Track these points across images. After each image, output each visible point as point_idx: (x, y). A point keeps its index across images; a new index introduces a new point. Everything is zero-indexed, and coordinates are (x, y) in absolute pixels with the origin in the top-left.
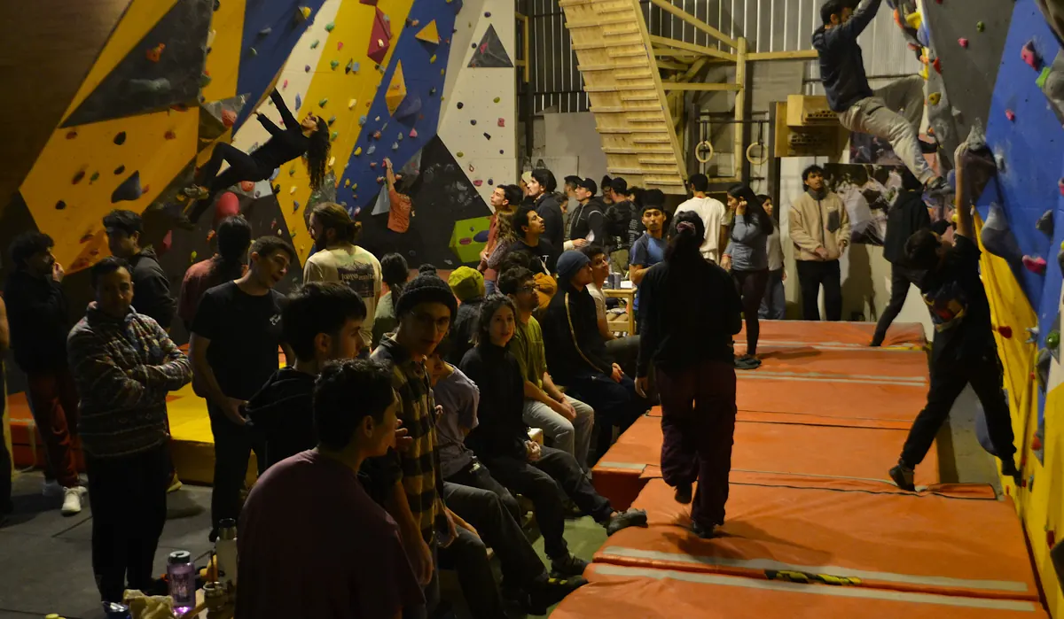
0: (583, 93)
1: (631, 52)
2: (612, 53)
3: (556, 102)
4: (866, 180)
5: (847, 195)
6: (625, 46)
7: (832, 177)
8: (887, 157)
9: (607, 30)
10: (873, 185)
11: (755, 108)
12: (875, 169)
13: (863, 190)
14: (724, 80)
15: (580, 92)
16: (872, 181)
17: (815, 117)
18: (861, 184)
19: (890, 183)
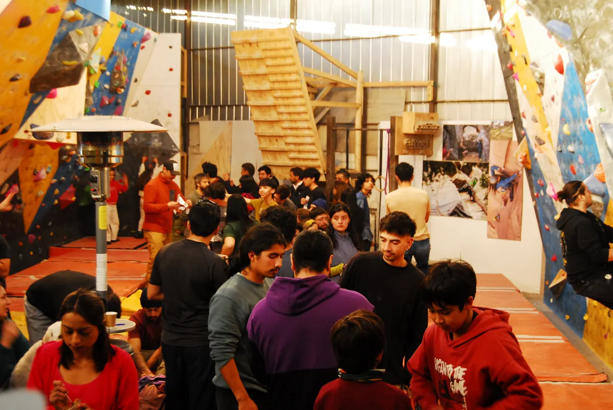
0: (246, 106)
1: (287, 78)
2: (272, 78)
3: (208, 113)
4: (455, 172)
5: (441, 183)
6: (283, 74)
7: (430, 170)
8: (471, 156)
9: (269, 62)
10: (461, 176)
11: (369, 121)
12: (462, 165)
13: (454, 178)
14: (346, 100)
15: (243, 105)
16: (460, 173)
17: (422, 127)
18: (451, 175)
19: (473, 175)
